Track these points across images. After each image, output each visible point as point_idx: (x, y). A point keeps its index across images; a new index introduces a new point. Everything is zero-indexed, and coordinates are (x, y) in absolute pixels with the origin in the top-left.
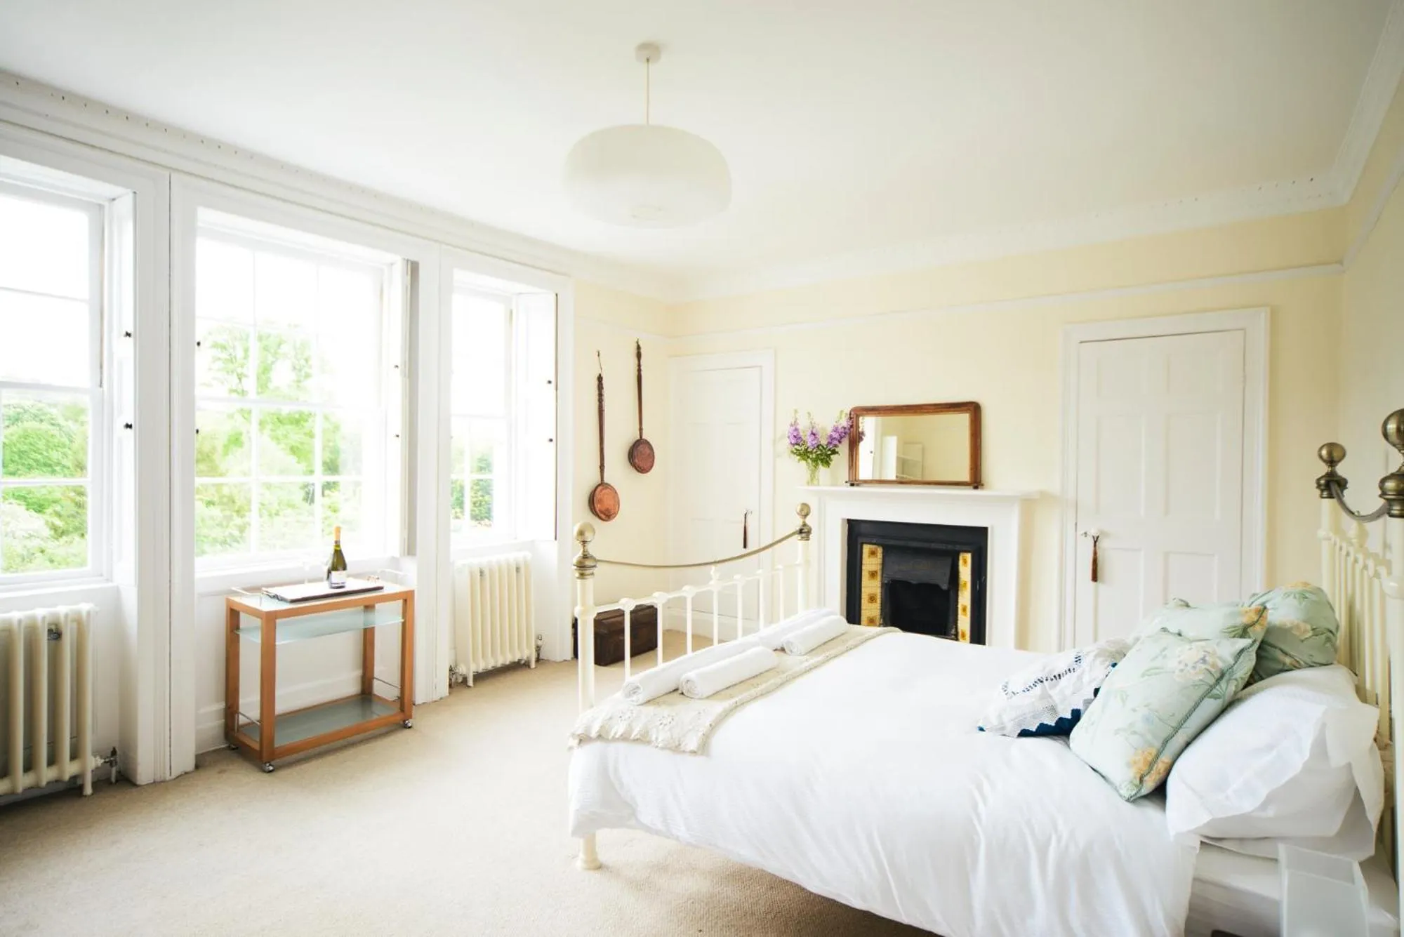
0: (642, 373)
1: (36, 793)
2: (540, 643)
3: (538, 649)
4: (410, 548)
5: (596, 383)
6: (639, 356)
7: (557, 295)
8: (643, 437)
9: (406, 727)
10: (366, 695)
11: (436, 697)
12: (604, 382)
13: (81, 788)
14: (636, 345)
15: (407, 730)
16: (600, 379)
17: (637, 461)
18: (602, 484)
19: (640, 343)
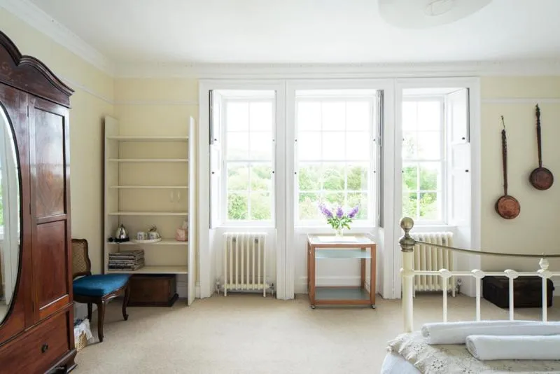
0: (541, 125)
1: (251, 291)
2: (459, 284)
3: (459, 287)
4: (381, 224)
5: (501, 135)
6: (538, 114)
7: (468, 89)
8: (543, 166)
9: (372, 308)
10: (362, 287)
11: (394, 297)
12: (507, 135)
13: (262, 294)
14: (536, 108)
15: (372, 310)
16: (504, 133)
17: (535, 182)
18: (506, 196)
19: (539, 107)
